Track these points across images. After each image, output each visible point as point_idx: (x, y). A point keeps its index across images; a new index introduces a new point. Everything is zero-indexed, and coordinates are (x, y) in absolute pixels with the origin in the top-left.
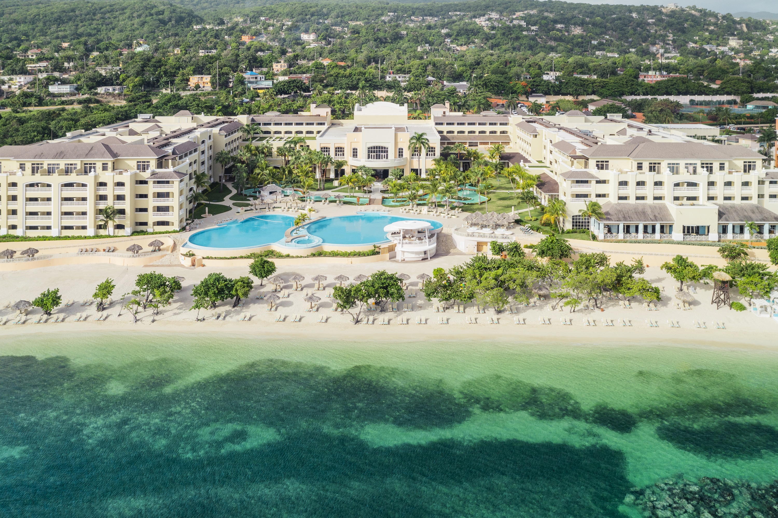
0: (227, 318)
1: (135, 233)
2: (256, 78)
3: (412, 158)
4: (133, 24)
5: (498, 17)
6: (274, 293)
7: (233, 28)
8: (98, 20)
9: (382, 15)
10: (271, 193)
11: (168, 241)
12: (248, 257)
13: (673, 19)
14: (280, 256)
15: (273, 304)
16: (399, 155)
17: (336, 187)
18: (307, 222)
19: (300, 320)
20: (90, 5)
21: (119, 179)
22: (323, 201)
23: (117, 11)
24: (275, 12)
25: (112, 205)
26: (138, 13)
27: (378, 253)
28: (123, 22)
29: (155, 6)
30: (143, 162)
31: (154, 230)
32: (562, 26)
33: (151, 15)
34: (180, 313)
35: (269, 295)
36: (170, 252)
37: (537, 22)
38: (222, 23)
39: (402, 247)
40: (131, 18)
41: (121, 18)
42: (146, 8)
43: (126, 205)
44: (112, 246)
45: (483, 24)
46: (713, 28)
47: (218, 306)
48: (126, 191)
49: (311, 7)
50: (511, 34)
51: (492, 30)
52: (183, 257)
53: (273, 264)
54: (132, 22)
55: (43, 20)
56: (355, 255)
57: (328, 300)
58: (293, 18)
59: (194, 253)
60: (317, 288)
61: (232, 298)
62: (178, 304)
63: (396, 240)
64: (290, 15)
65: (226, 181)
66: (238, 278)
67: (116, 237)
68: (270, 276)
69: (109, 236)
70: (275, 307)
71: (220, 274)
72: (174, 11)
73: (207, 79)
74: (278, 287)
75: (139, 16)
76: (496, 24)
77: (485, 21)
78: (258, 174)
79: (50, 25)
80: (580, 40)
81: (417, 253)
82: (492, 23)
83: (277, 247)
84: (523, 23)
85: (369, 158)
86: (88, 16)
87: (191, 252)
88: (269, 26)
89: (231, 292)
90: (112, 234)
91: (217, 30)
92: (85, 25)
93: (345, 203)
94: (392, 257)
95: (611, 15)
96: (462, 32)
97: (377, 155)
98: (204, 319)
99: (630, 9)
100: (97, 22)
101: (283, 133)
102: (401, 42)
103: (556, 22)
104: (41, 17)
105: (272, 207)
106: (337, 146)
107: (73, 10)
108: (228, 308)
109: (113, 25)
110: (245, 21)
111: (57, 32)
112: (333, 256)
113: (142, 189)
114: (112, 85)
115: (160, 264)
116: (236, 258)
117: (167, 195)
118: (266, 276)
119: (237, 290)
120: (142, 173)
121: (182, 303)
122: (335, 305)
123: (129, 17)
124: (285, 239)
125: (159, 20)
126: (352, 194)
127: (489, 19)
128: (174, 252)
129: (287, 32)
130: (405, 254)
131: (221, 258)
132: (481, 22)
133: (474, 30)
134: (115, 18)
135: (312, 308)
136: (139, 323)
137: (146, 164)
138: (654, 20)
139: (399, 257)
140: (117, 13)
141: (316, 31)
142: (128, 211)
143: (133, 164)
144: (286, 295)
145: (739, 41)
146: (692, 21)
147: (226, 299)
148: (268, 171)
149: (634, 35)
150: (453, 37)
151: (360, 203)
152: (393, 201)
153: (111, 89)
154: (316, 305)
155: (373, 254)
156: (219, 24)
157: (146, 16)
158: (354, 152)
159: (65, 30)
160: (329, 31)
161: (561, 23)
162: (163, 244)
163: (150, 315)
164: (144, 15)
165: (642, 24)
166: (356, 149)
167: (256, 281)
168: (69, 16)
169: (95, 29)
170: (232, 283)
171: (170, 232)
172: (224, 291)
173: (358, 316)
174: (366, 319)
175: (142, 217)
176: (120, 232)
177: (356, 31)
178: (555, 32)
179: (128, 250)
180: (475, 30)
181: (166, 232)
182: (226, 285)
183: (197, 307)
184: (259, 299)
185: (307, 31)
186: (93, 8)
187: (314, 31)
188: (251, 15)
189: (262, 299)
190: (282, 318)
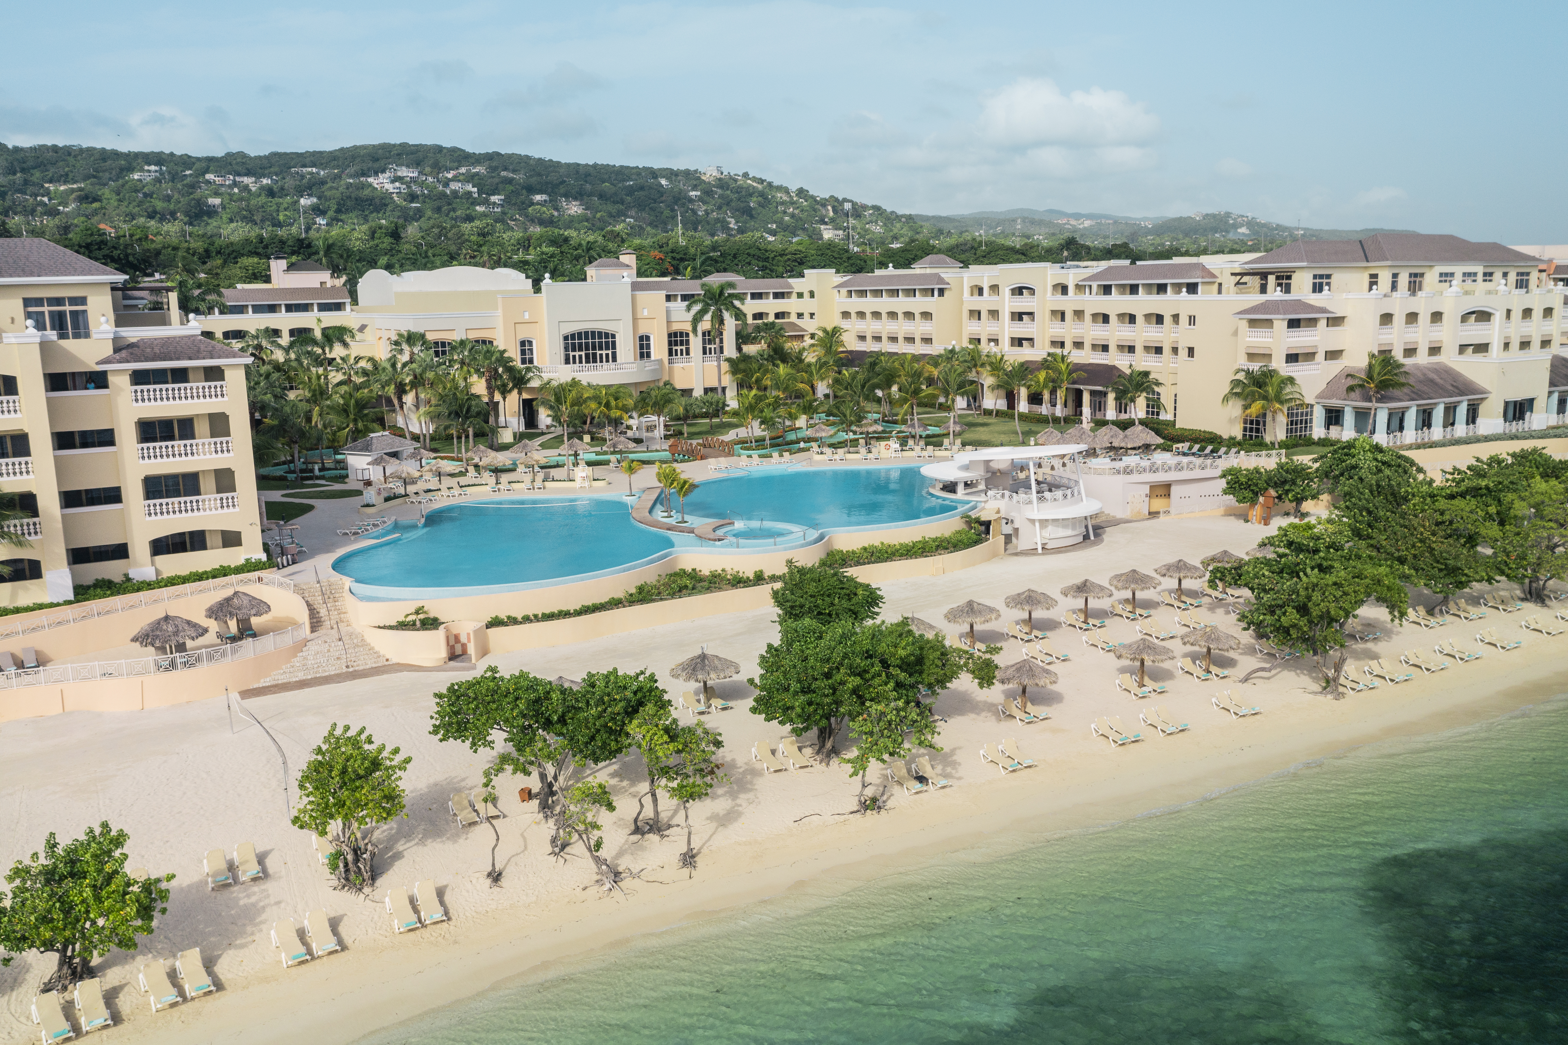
3: (671, 362)
5: (416, 174)
13: (726, 192)
16: (642, 354)
27: (983, 537)
30: (52, 302)
31: (158, 572)
32: (545, 197)
37: (495, 189)
43: (36, 476)
45: (390, 187)
46: (791, 210)
48: (25, 415)
50: (454, 210)
51: (412, 201)
76: (416, 189)
77: (391, 182)
82: (407, 187)
84: (472, 189)
85: (567, 361)
95: (624, 180)
96: (348, 203)
99: (654, 174)
103: (530, 189)
106: (473, 335)
113: (84, 409)
127: (398, 179)
130: (1048, 528)
132: (382, 182)
133: (372, 199)
138: (699, 193)
139: (1029, 540)
142: (46, 501)
145: (838, 235)
146: (758, 197)
150: (331, 213)
158: (523, 351)
161: (541, 192)
162: (265, 605)
165: (680, 198)
166: (529, 342)
175: (100, 525)
176: (32, 591)
178: (535, 207)
180: (376, 200)
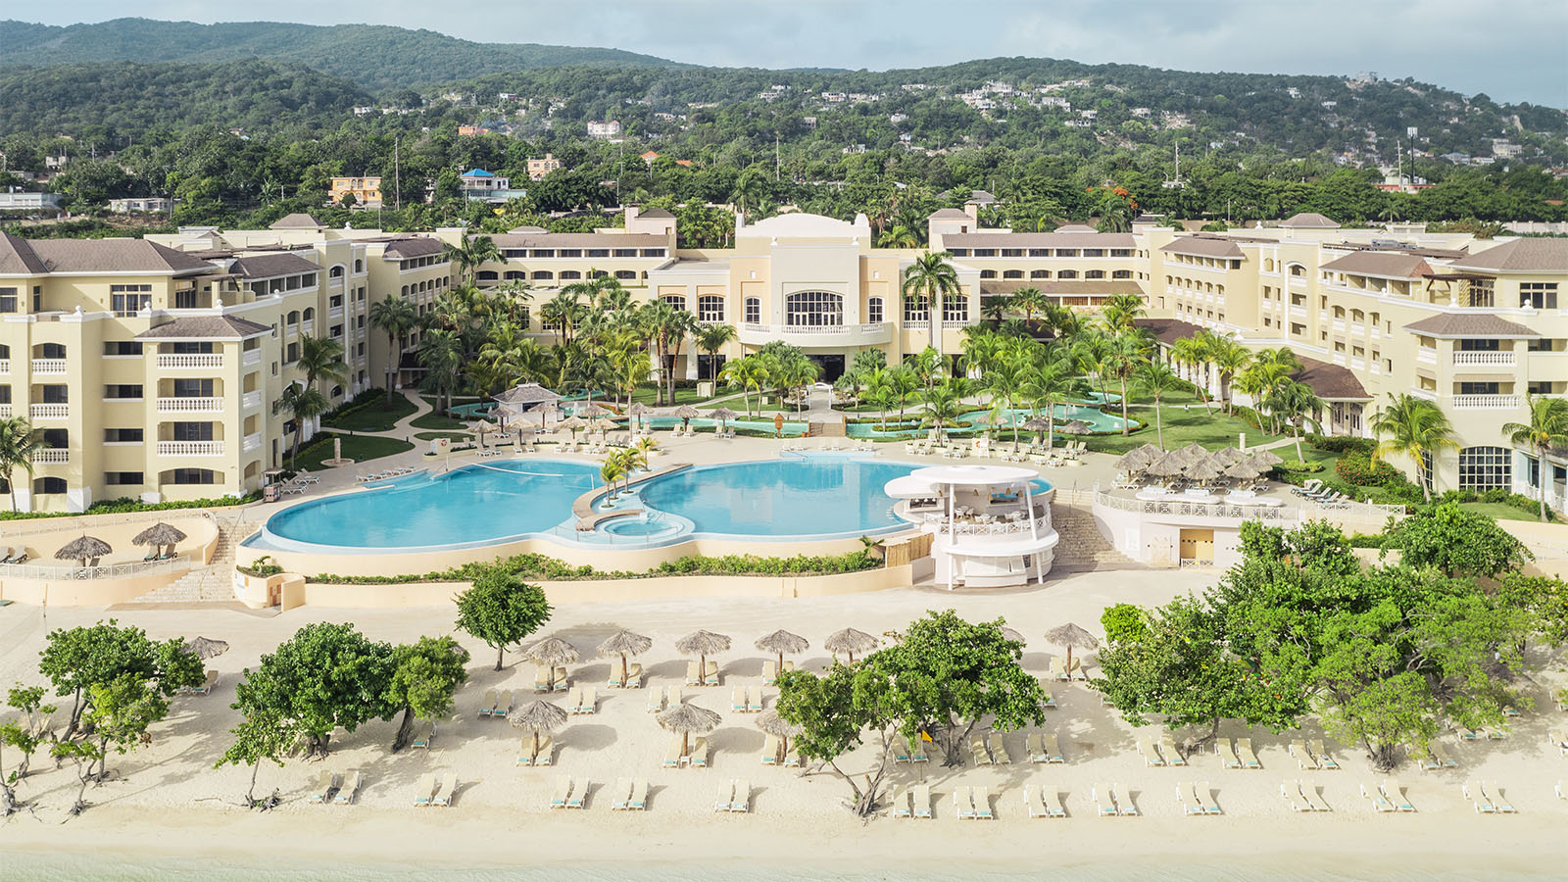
0: (368, 795)
1: (96, 506)
2: (489, 183)
3: (906, 326)
4: (225, 108)
5: (1009, 90)
6: (545, 698)
7: (440, 111)
8: (149, 99)
9: (760, 89)
10: (526, 407)
11: (199, 530)
12: (455, 577)
13: (1374, 102)
14: (561, 574)
15: (542, 740)
16: (872, 318)
17: (707, 399)
18: (637, 474)
19: (648, 803)
20: (132, 67)
21: (46, 332)
22: (677, 427)
23: (190, 81)
24: (530, 83)
25: (25, 415)
26: (237, 84)
27: (878, 563)
28: (203, 104)
29: (273, 72)
30: (130, 288)
31: (162, 497)
32: (1146, 110)
33: (264, 88)
34: (189, 776)
35: (526, 706)
36: (204, 562)
37: (1092, 103)
38: (416, 102)
39: (955, 542)
40: (220, 94)
41: (198, 95)
42: (254, 75)
43: (70, 417)
44: (18, 546)
45: (980, 104)
46: (1456, 120)
47: (337, 747)
48: (69, 372)
49: (607, 73)
50: (1040, 126)
51: (999, 117)
52: (242, 577)
53: (538, 592)
54: (222, 104)
55: (27, 98)
56: (804, 569)
57: (748, 722)
58: (569, 95)
59: (279, 563)
60: (696, 680)
61: (388, 717)
62: (190, 740)
63: (928, 524)
64: (563, 89)
65: (404, 387)
66: (412, 641)
67: (38, 516)
68: (529, 637)
69: (16, 515)
70: (550, 748)
71: (346, 628)
72: (314, 81)
73: (372, 183)
74: (558, 676)
75: (238, 91)
76: (1006, 105)
77: (984, 98)
78: (491, 362)
79: (43, 109)
80: (1185, 139)
81: (1006, 562)
82: (998, 103)
83: (549, 545)
84: (1064, 104)
85: (790, 322)
86: (126, 91)
87: (268, 563)
88: (518, 108)
89: (383, 696)
90: (24, 507)
91: (405, 116)
92: (119, 109)
93: (740, 433)
94: (923, 578)
95: (1245, 91)
96: (936, 120)
97: (811, 316)
98: (276, 801)
99: (1283, 82)
100: (147, 103)
101: (556, 276)
102: (806, 140)
103: (1131, 103)
104: (25, 91)
105: (530, 441)
106: (704, 292)
107: (95, 78)
108: (370, 754)
109: (182, 109)
110: (467, 100)
111: (59, 122)
112: (734, 573)
113: (124, 370)
114: (147, 195)
115: (165, 599)
116: (415, 579)
117: (205, 388)
118: (515, 636)
119: (403, 689)
120: (125, 321)
121: (204, 737)
122: (772, 743)
123: (216, 93)
124: (573, 522)
125: (281, 99)
126: (755, 414)
127: (991, 95)
128: (219, 563)
129: (556, 119)
130: (966, 565)
131: (368, 581)
132: (974, 100)
133: (960, 115)
134: (185, 94)
135: (687, 751)
136: (22, 815)
137: (139, 293)
138: (1335, 103)
139: (945, 574)
140: (189, 85)
141: (620, 118)
142: (76, 436)
143: (98, 293)
144: (589, 704)
145: (1514, 147)
146: (1415, 106)
147: (364, 719)
148: (518, 352)
149: (1296, 131)
150: (917, 130)
151: (782, 432)
152: (876, 429)
153: (142, 204)
154: (701, 740)
155: (862, 567)
156: (409, 106)
157: (254, 91)
158: (749, 310)
159: (76, 118)
160: (648, 118)
161: (1142, 105)
162: (181, 536)
163: (72, 786)
164: (248, 89)
165: (1310, 110)
166: (757, 302)
167: (480, 653)
168: (85, 90)
169: (141, 116)
170: (386, 661)
171: (211, 504)
172: (355, 690)
173: (874, 786)
174: (904, 796)
175: (124, 458)
176: (53, 502)
177: (704, 117)
178: (1132, 121)
179: (60, 555)
180: (964, 117)
181: (200, 504)
182: (362, 669)
183: (241, 753)
184: (490, 718)
185: (600, 118)
186: (139, 73)
187: (615, 117)
188: (480, 88)
189: (501, 717)
190: (578, 796)
